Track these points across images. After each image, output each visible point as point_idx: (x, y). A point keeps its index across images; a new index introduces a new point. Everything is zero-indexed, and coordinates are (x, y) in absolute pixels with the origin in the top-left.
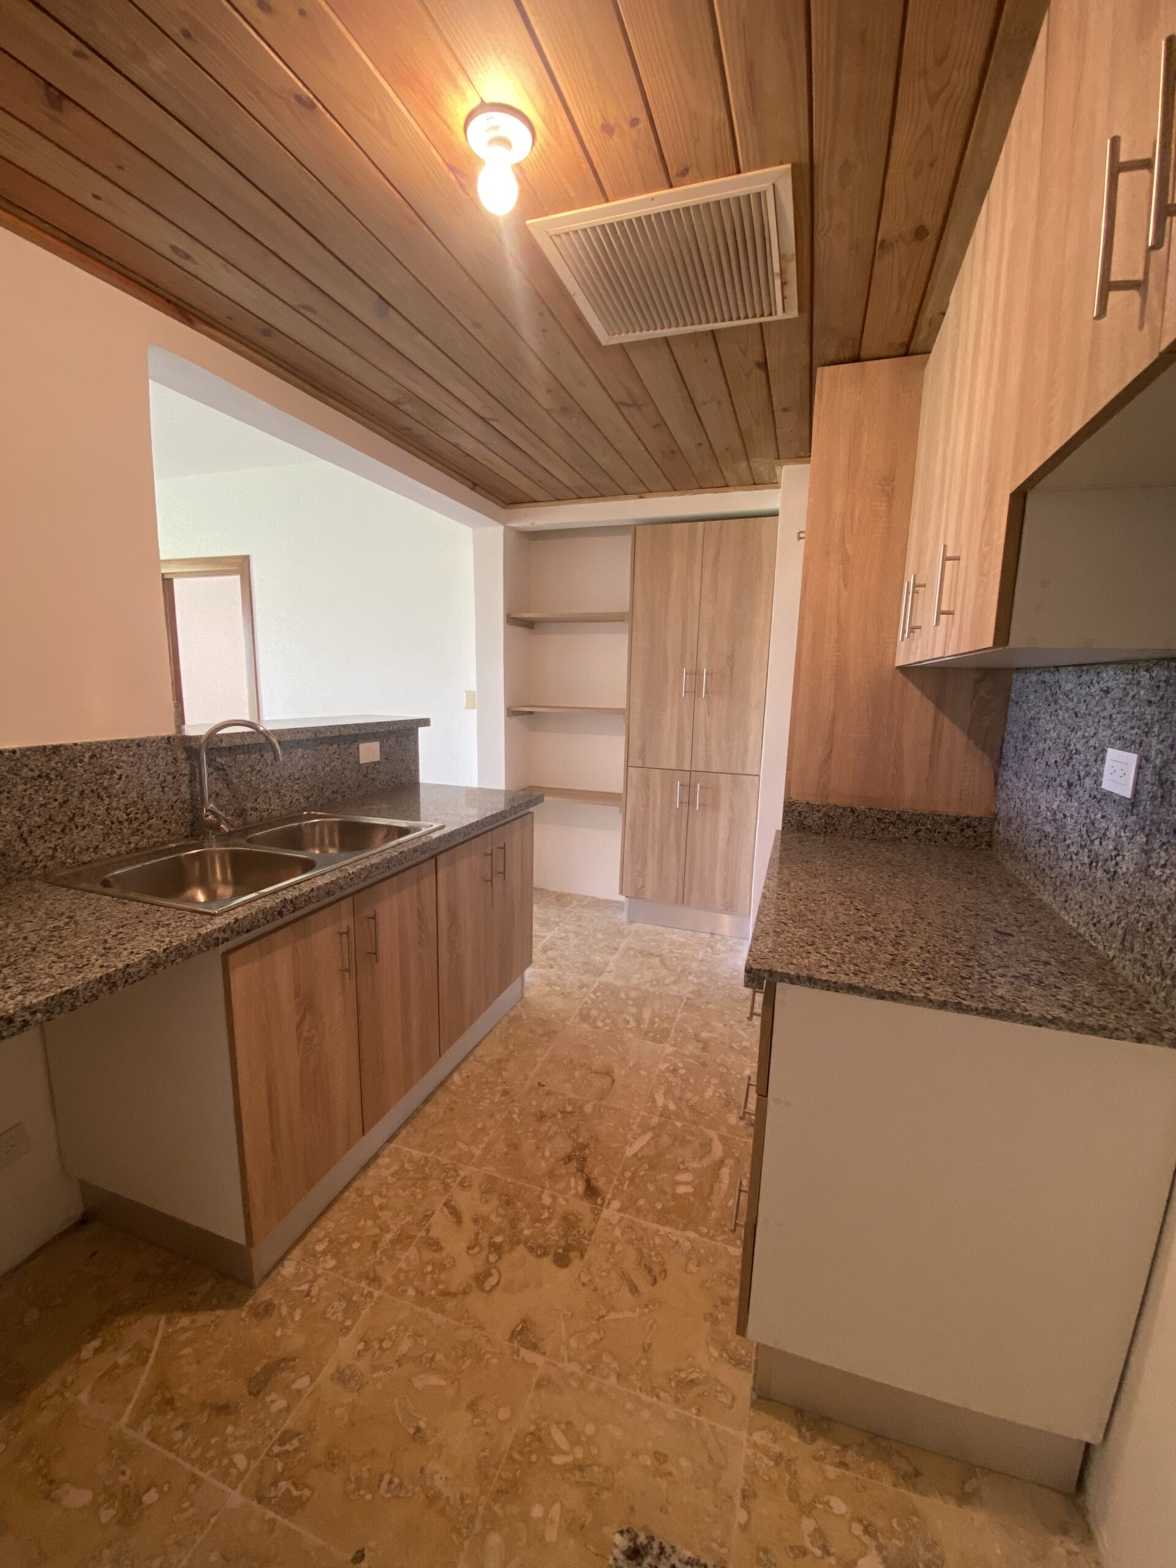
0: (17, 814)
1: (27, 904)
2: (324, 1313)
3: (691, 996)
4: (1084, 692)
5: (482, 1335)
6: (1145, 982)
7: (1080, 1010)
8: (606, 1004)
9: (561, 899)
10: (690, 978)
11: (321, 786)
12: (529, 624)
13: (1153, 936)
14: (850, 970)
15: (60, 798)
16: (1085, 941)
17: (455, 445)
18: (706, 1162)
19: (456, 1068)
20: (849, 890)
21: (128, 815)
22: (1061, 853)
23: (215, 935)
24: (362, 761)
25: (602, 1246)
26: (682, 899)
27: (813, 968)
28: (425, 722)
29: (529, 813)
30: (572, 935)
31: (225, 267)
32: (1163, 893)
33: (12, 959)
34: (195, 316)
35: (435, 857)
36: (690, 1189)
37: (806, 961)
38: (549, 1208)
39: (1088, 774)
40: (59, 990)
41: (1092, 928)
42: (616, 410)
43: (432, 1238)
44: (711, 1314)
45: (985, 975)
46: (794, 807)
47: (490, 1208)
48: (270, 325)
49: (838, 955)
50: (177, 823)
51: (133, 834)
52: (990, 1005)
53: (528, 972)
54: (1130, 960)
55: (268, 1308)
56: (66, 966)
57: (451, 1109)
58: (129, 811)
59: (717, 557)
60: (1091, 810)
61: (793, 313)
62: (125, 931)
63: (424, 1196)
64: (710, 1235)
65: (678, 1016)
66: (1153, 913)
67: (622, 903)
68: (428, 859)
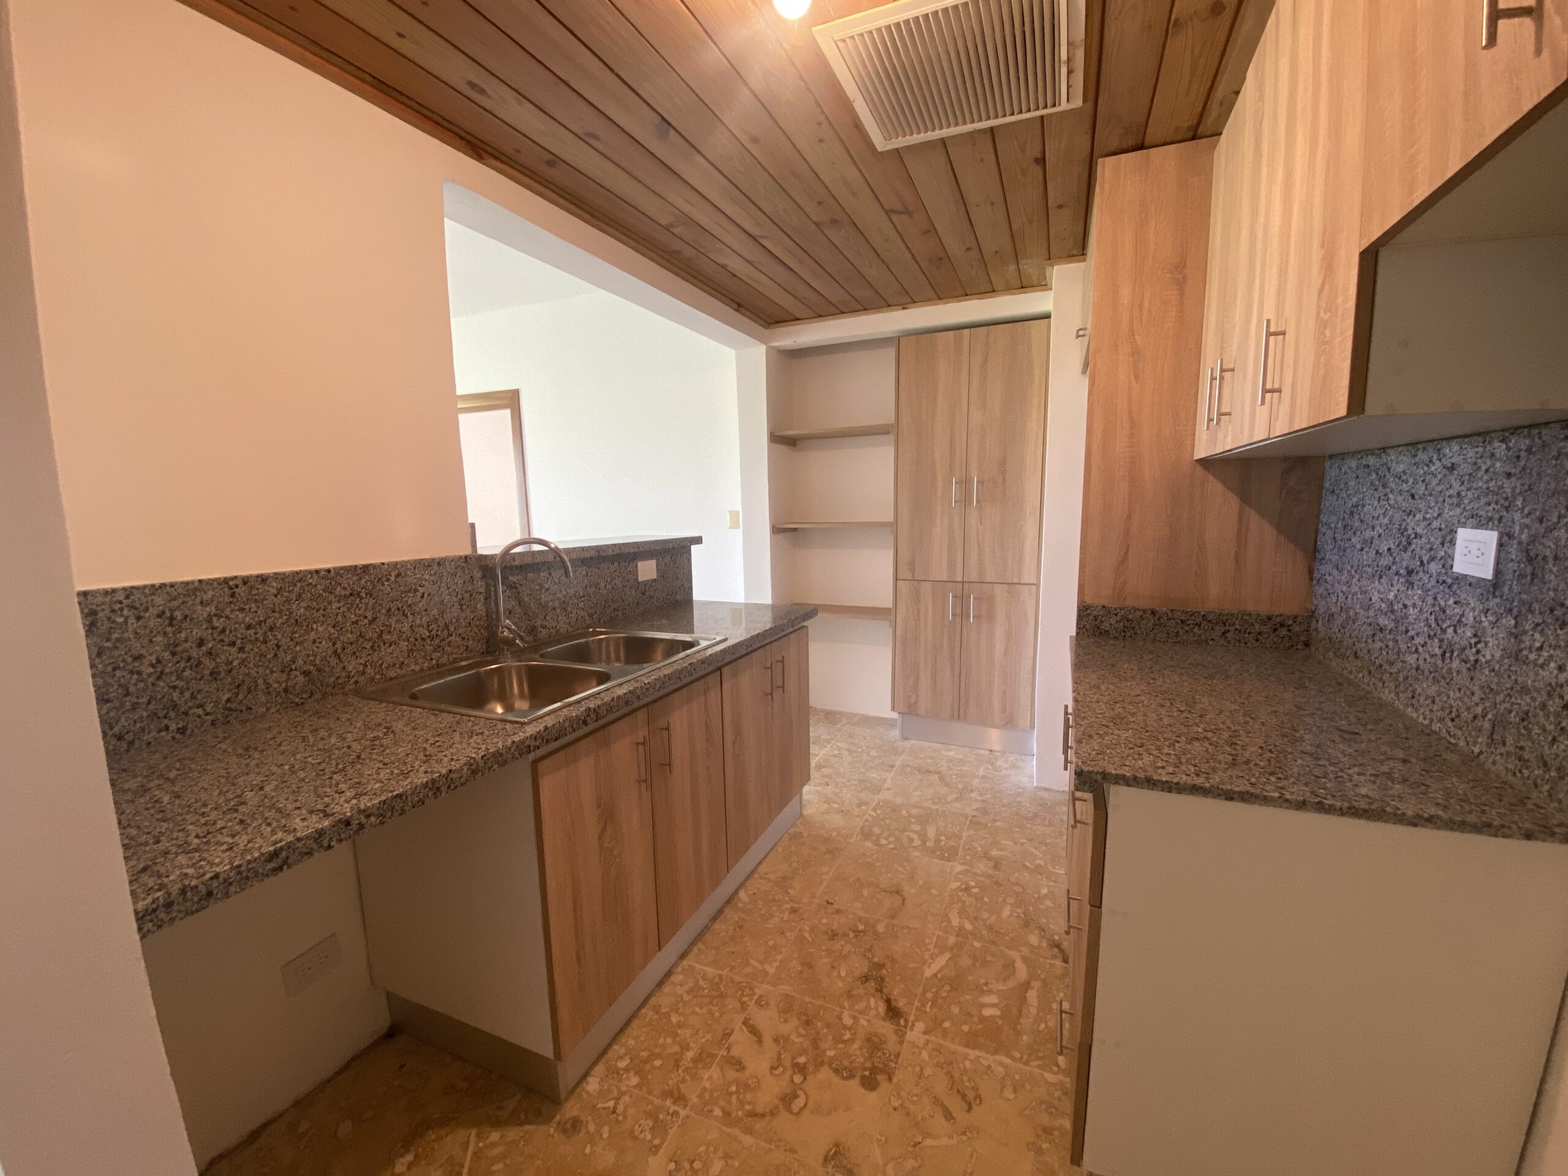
0: (332, 631)
1: (344, 717)
2: (632, 1132)
3: (974, 813)
4: (1422, 472)
5: (795, 1159)
6: (1523, 777)
7: (1458, 807)
8: (887, 822)
9: (831, 717)
10: (974, 795)
11: (603, 603)
12: (791, 442)
13: (1530, 726)
14: (1189, 770)
15: (369, 615)
16: (1440, 739)
17: (723, 266)
18: (1010, 984)
19: (741, 886)
20: (1166, 692)
21: (430, 632)
22: (1403, 647)
23: (527, 743)
24: (640, 580)
25: (910, 1069)
26: (959, 714)
27: (1148, 769)
28: (698, 540)
29: (804, 627)
30: (845, 753)
31: (517, 99)
32: (1540, 677)
33: (340, 767)
34: (486, 152)
35: (719, 669)
36: (996, 1012)
37: (1140, 762)
38: (850, 1029)
39: (1432, 559)
40: (390, 795)
41: (1450, 724)
42: (886, 219)
43: (734, 1058)
44: (1033, 1143)
45: (1340, 774)
46: (1089, 611)
47: (790, 1027)
48: (554, 155)
49: (1173, 757)
50: (473, 640)
51: (435, 650)
52: (1356, 804)
53: (806, 789)
54: (1501, 754)
55: (576, 1124)
56: (392, 772)
57: (741, 927)
58: (430, 628)
59: (985, 361)
60: (1439, 597)
61: (1078, 102)
62: (442, 739)
63: (721, 1015)
64: (1024, 1060)
65: (965, 834)
66: (1528, 700)
67: (896, 720)
68: (713, 672)
